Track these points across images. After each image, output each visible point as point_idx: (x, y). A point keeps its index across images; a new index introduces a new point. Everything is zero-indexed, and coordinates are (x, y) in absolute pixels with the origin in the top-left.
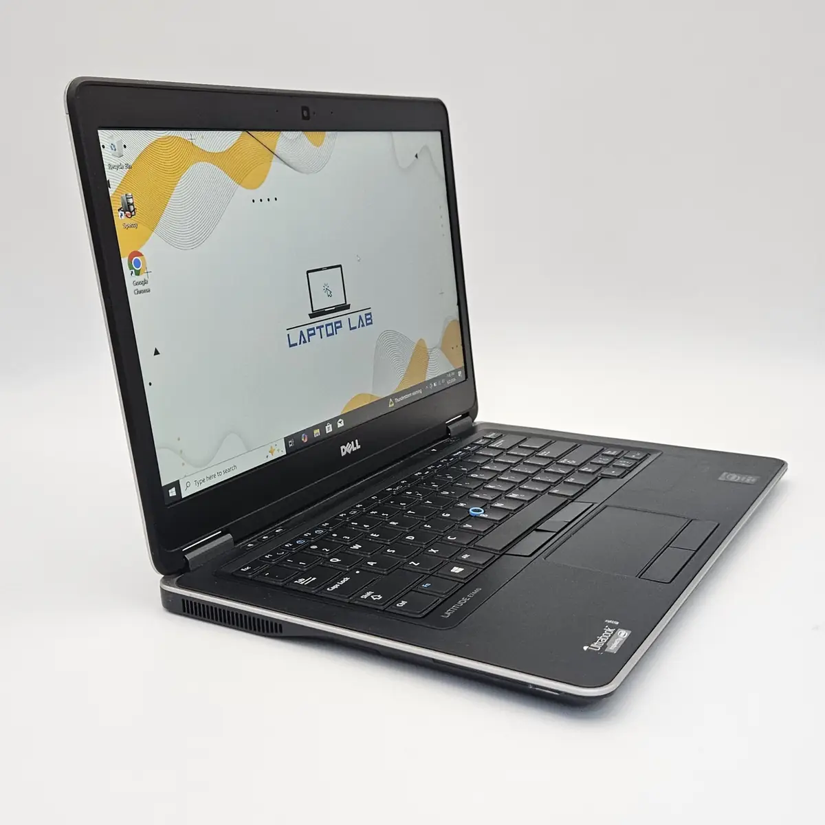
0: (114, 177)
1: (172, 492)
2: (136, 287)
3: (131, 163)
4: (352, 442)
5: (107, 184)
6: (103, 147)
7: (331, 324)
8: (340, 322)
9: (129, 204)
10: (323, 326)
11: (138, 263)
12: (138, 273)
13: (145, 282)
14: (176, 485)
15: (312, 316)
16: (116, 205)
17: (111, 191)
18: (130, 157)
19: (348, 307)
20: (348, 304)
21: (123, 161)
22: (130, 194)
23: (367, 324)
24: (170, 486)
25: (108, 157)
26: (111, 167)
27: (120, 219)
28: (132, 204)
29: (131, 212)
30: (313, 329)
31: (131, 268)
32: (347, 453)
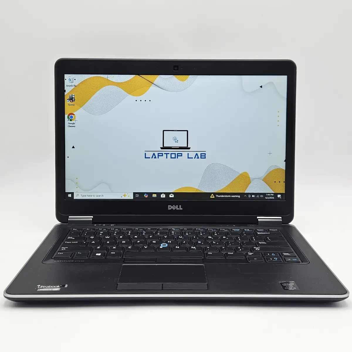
0: (68, 90)
1: (70, 196)
2: (69, 125)
3: (76, 85)
4: (177, 206)
5: (65, 91)
6: (66, 79)
7: (175, 154)
8: (182, 154)
9: (72, 98)
10: (169, 154)
11: (72, 117)
12: (71, 120)
13: (74, 124)
14: (72, 194)
15: (162, 148)
16: (67, 97)
17: (66, 93)
18: (76, 83)
19: (189, 148)
20: (188, 147)
21: (73, 84)
22: (74, 95)
23: (201, 158)
24: (70, 193)
25: (67, 82)
26: (67, 86)
27: (67, 102)
28: (74, 98)
29: (73, 101)
30: (162, 154)
31: (68, 118)
32: (172, 209)
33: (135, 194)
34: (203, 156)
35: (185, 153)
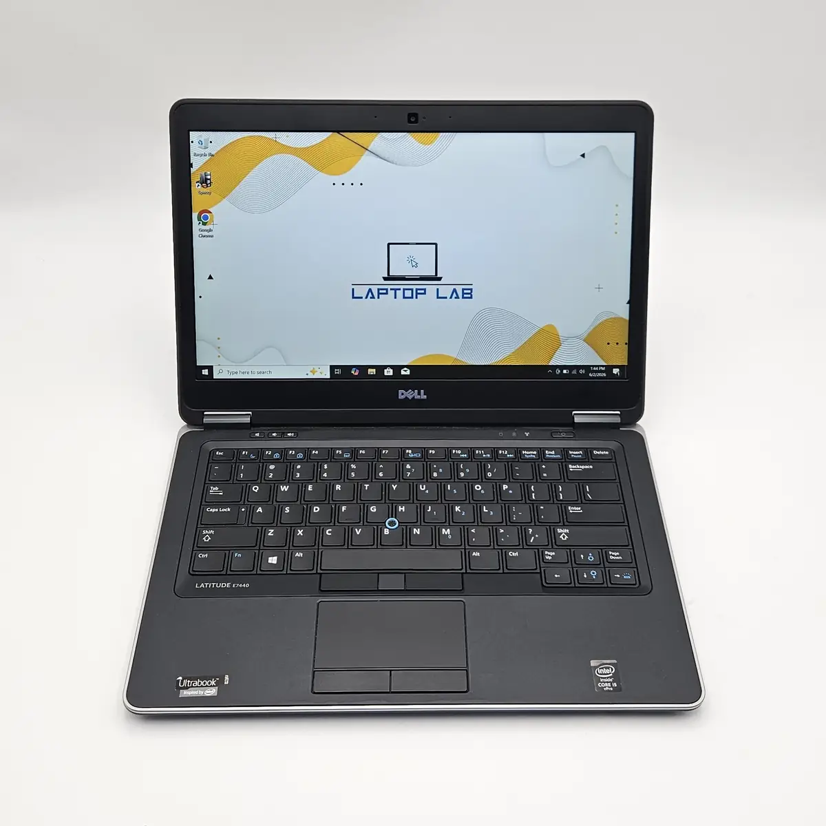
0: (197, 162)
1: (205, 372)
2: (202, 233)
3: (213, 153)
4: (416, 391)
5: (191, 165)
6: (192, 142)
7: (412, 290)
8: (425, 290)
9: (207, 179)
10: (400, 289)
11: (206, 218)
12: (204, 224)
13: (210, 230)
14: (210, 368)
15: (385, 279)
16: (195, 178)
17: (193, 170)
18: (213, 149)
19: (440, 279)
20: (438, 276)
21: (207, 151)
22: (209, 173)
23: (463, 298)
24: (205, 367)
25: (194, 148)
26: (195, 155)
27: (196, 188)
28: (210, 179)
29: (207, 184)
30: (387, 290)
31: (199, 219)
32: (406, 397)
33: (332, 368)
34: (468, 294)
35: (431, 288)
